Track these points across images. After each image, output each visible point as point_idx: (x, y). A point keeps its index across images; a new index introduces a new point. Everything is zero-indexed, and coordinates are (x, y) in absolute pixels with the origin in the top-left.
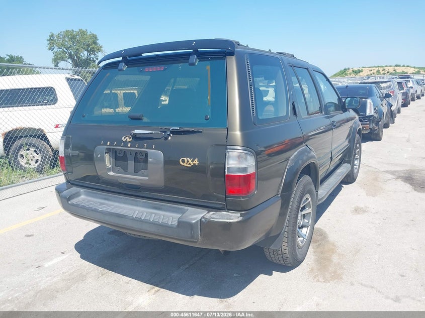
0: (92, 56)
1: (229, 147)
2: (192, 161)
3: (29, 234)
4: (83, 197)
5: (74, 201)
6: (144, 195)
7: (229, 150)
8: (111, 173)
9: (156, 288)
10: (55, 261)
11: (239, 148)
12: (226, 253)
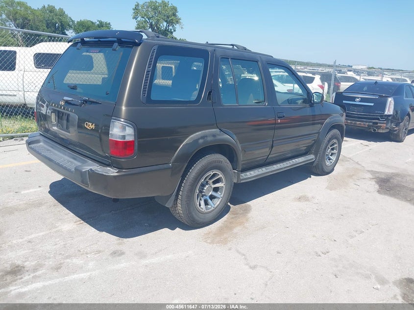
0: (171, 27)
1: (113, 117)
2: (92, 125)
3: (28, 170)
4: (41, 144)
5: (32, 146)
6: (71, 148)
7: (112, 120)
8: (55, 128)
9: (82, 222)
10: (32, 190)
11: (122, 120)
12: (116, 200)
